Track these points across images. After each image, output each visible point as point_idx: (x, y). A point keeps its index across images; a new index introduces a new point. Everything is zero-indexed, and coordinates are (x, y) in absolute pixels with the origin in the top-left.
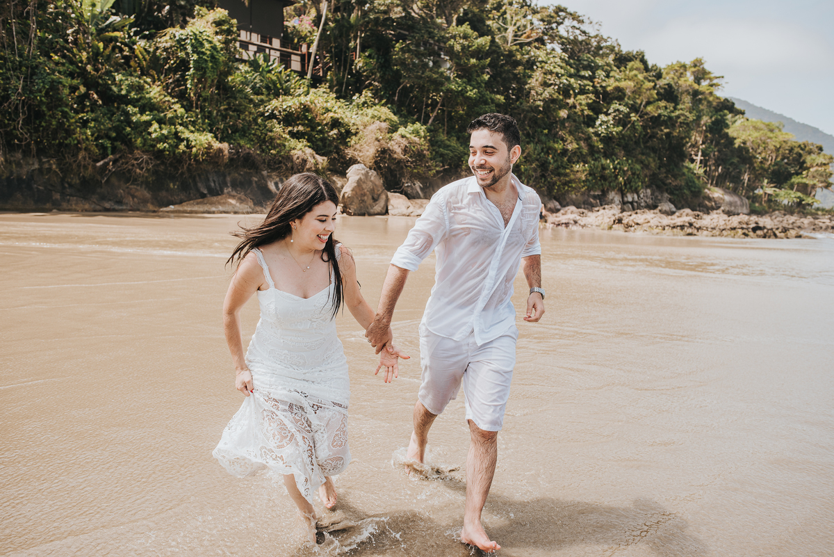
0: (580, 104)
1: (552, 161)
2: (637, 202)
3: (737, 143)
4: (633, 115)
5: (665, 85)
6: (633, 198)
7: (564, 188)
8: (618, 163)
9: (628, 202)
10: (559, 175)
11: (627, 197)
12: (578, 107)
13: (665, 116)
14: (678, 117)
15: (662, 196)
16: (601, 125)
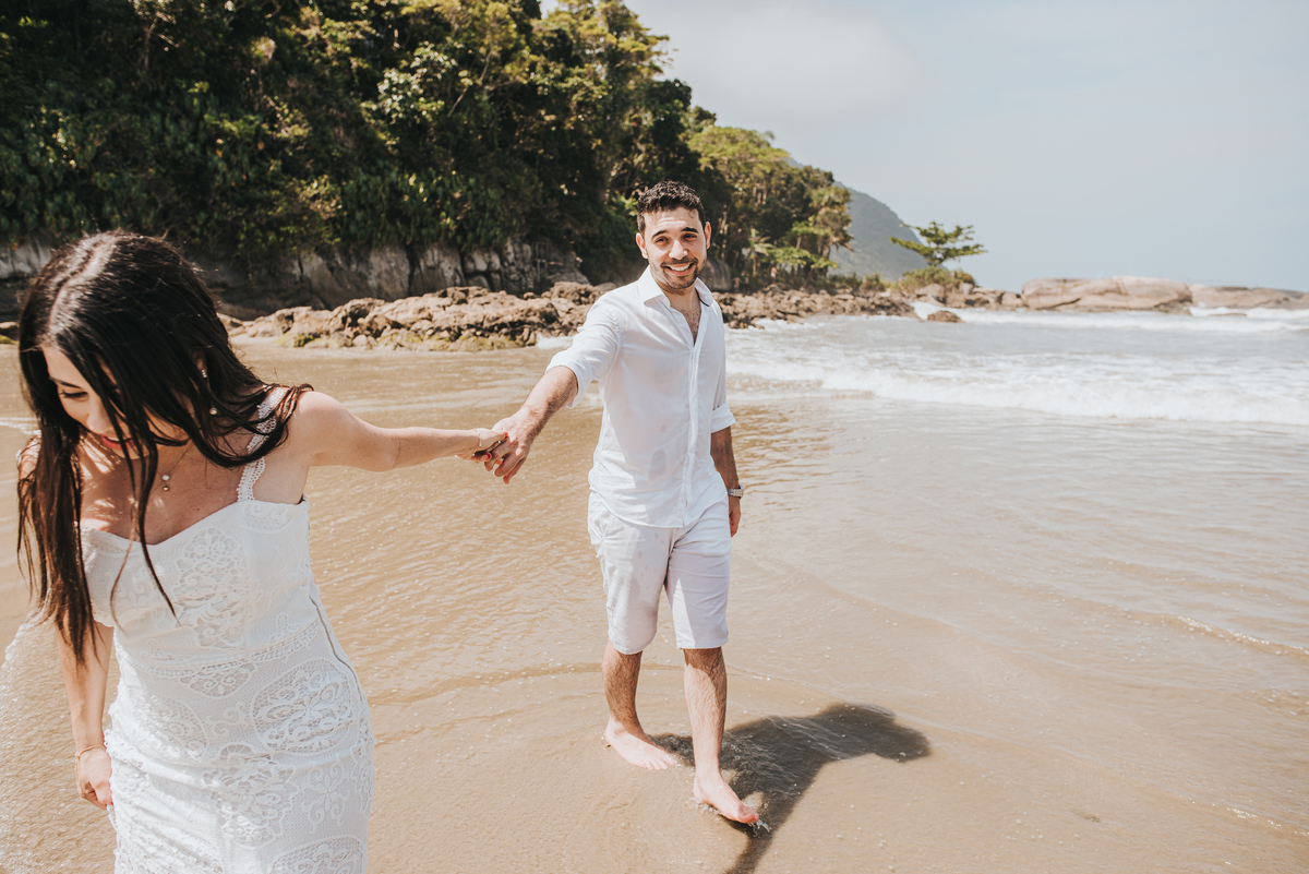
0: (334, 39)
1: (222, 166)
2: (499, 272)
3: (704, 162)
4: (463, 73)
5: (552, 31)
6: (489, 264)
7: (265, 240)
8: (440, 184)
9: (477, 273)
10: (251, 204)
11: (473, 261)
12: (330, 48)
13: (544, 86)
14: (574, 90)
15: (565, 261)
16: (389, 92)
